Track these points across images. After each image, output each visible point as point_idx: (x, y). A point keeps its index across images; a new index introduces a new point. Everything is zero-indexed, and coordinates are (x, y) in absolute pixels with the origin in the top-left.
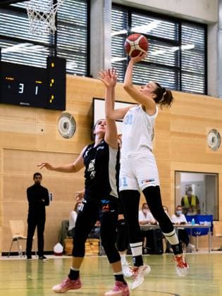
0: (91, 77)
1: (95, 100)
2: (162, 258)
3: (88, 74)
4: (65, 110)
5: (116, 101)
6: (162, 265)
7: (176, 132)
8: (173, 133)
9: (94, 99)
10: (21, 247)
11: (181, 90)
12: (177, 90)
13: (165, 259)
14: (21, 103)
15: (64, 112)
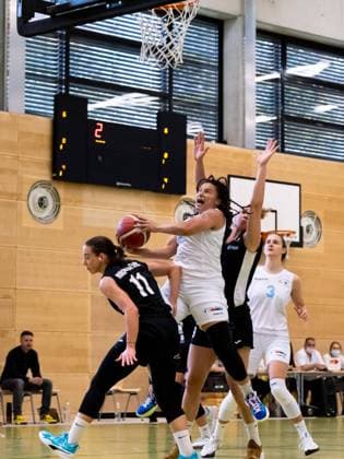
0: (225, 143)
1: (232, 179)
2: (336, 421)
3: (221, 139)
4: (184, 193)
5: (268, 181)
6: (336, 433)
9: (229, 176)
10: (118, 404)
13: (340, 423)
14: (118, 184)
15: (184, 197)
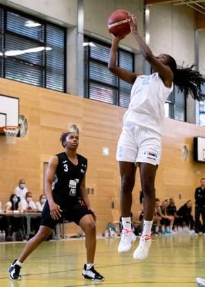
7: (45, 127)
8: (43, 127)
11: (45, 87)
12: (42, 87)
